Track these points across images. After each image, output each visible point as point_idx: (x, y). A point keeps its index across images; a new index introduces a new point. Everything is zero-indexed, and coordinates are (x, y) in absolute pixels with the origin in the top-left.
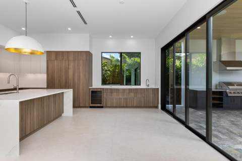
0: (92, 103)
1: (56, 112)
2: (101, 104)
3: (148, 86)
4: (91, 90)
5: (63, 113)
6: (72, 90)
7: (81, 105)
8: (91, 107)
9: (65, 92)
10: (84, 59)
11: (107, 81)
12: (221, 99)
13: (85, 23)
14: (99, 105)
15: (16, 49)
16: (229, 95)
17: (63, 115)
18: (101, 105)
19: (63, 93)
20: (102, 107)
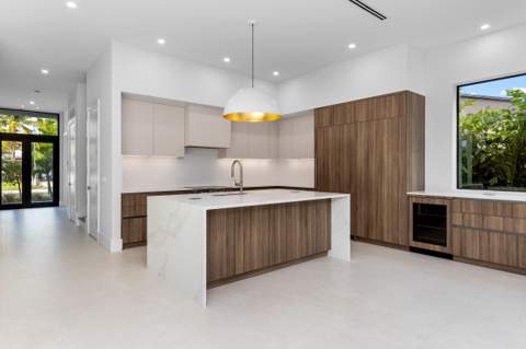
0: (415, 239)
1: (307, 244)
2: (444, 245)
4: (414, 200)
5: (330, 248)
6: (349, 195)
7: (386, 240)
8: (413, 250)
9: (335, 199)
10: (393, 115)
11: (491, 176)
13: (382, 17)
14: (437, 248)
15: (240, 115)
17: (330, 253)
18: (446, 250)
19: (329, 200)
20: (449, 257)
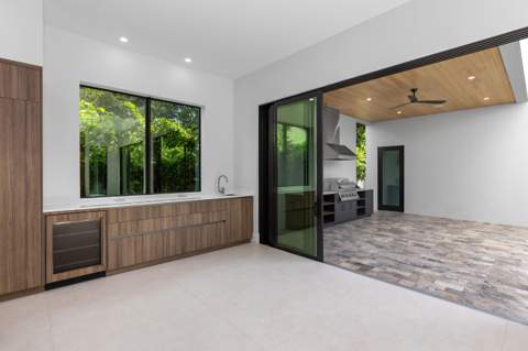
2: (98, 263)
3: (223, 192)
12: (331, 208)
14: (90, 270)
16: (343, 199)
18: (100, 269)
